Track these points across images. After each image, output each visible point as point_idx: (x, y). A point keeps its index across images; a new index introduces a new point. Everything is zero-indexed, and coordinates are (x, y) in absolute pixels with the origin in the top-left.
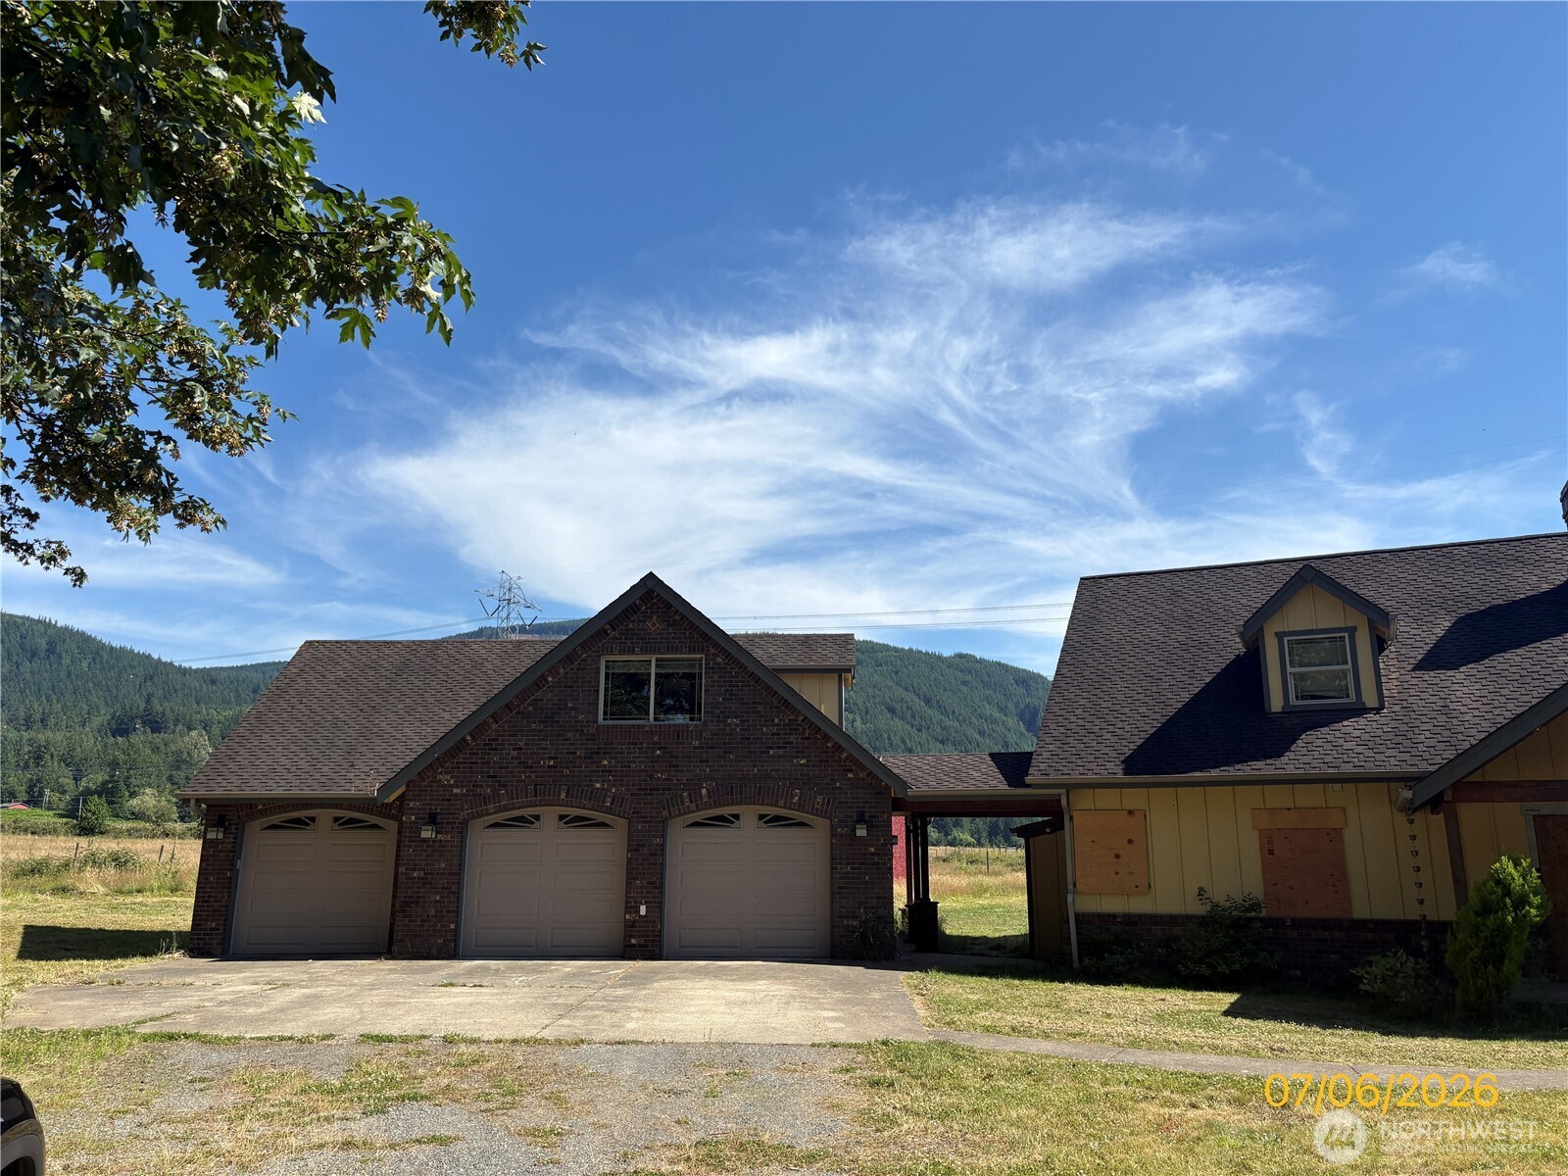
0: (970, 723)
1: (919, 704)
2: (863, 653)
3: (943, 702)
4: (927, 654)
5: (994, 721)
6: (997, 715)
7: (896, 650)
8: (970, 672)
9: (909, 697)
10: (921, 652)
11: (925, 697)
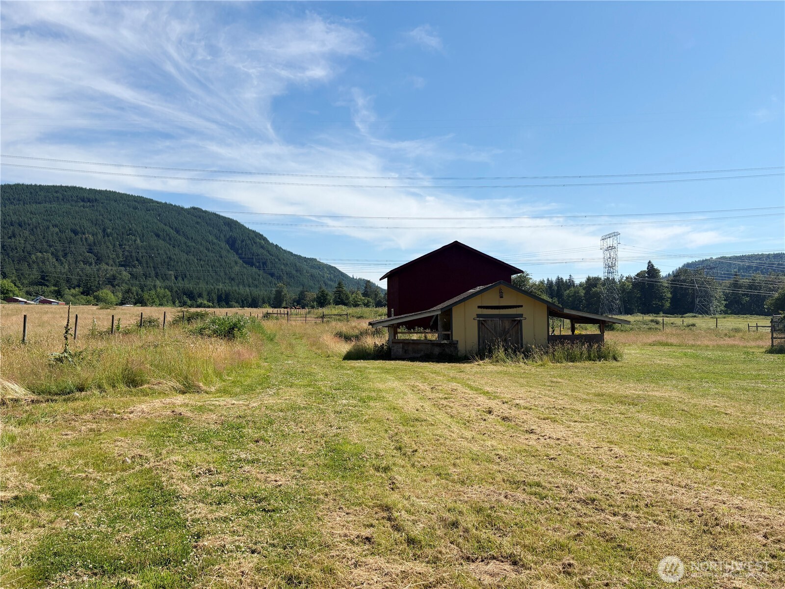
0: (201, 244)
1: (173, 233)
2: (138, 203)
3: (186, 232)
4: (175, 206)
5: (214, 244)
6: (215, 241)
7: (157, 202)
8: (200, 217)
9: (167, 228)
10: (172, 205)
11: (176, 229)
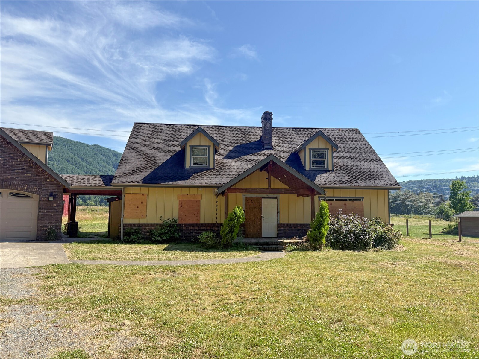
0: (96, 167)
1: (79, 160)
2: (59, 141)
3: (88, 160)
4: (83, 143)
5: (105, 167)
6: (106, 165)
7: (71, 141)
8: (98, 151)
9: (76, 157)
10: (81, 143)
11: (81, 158)
